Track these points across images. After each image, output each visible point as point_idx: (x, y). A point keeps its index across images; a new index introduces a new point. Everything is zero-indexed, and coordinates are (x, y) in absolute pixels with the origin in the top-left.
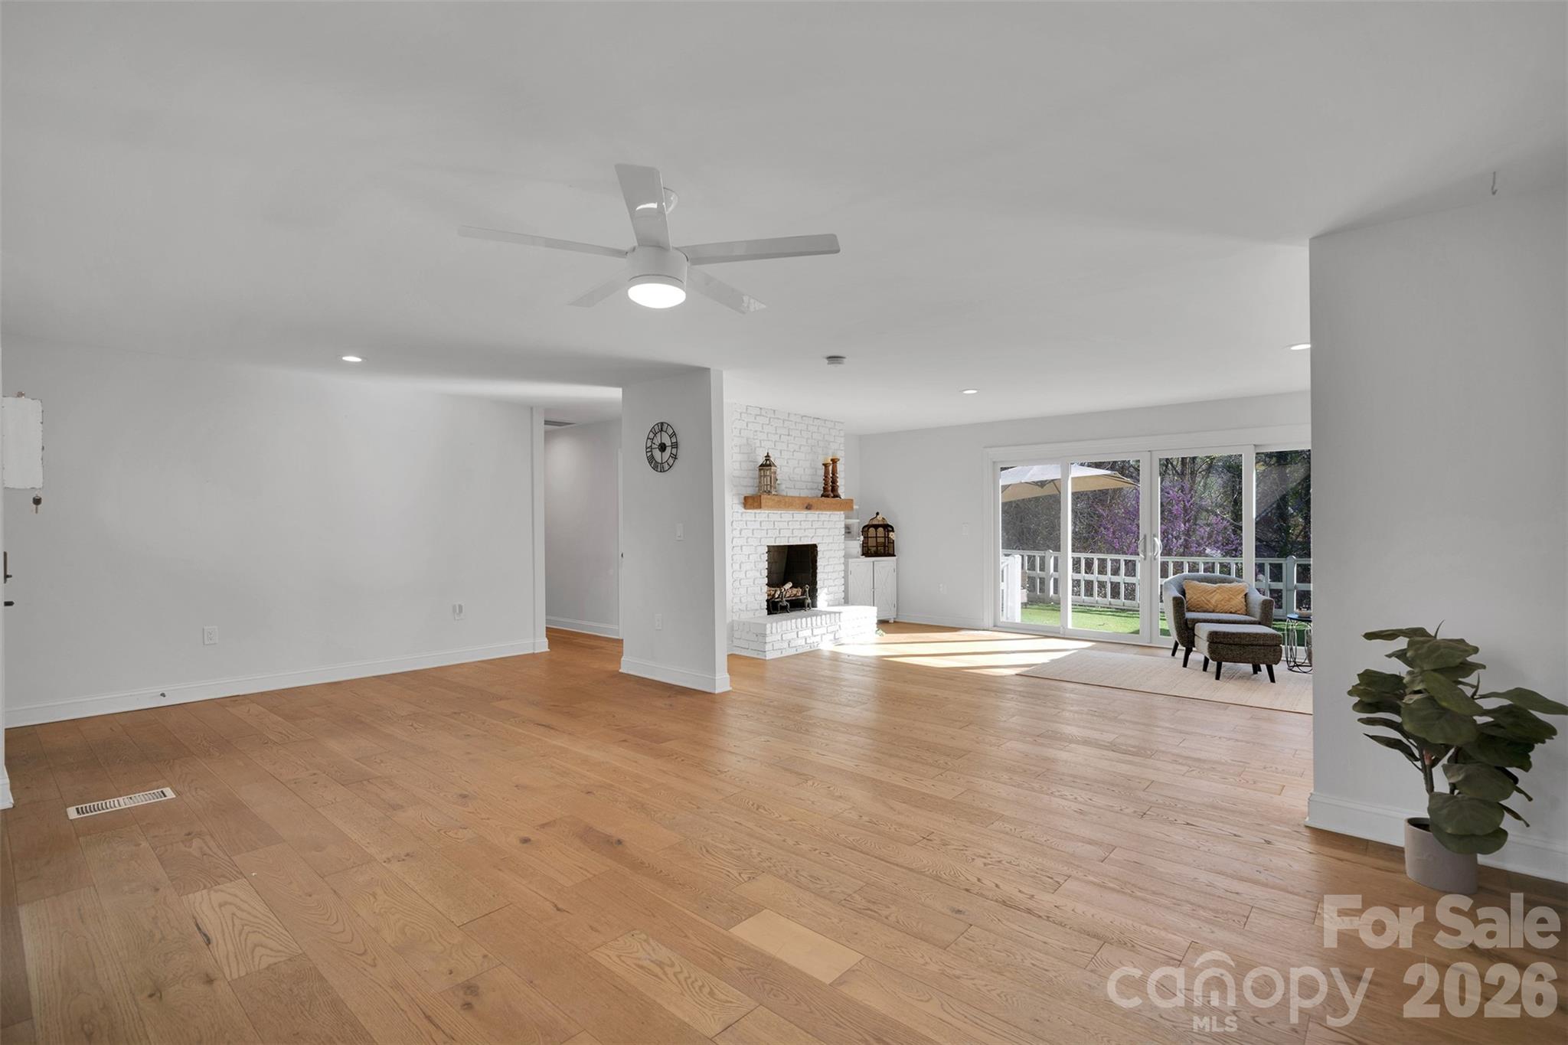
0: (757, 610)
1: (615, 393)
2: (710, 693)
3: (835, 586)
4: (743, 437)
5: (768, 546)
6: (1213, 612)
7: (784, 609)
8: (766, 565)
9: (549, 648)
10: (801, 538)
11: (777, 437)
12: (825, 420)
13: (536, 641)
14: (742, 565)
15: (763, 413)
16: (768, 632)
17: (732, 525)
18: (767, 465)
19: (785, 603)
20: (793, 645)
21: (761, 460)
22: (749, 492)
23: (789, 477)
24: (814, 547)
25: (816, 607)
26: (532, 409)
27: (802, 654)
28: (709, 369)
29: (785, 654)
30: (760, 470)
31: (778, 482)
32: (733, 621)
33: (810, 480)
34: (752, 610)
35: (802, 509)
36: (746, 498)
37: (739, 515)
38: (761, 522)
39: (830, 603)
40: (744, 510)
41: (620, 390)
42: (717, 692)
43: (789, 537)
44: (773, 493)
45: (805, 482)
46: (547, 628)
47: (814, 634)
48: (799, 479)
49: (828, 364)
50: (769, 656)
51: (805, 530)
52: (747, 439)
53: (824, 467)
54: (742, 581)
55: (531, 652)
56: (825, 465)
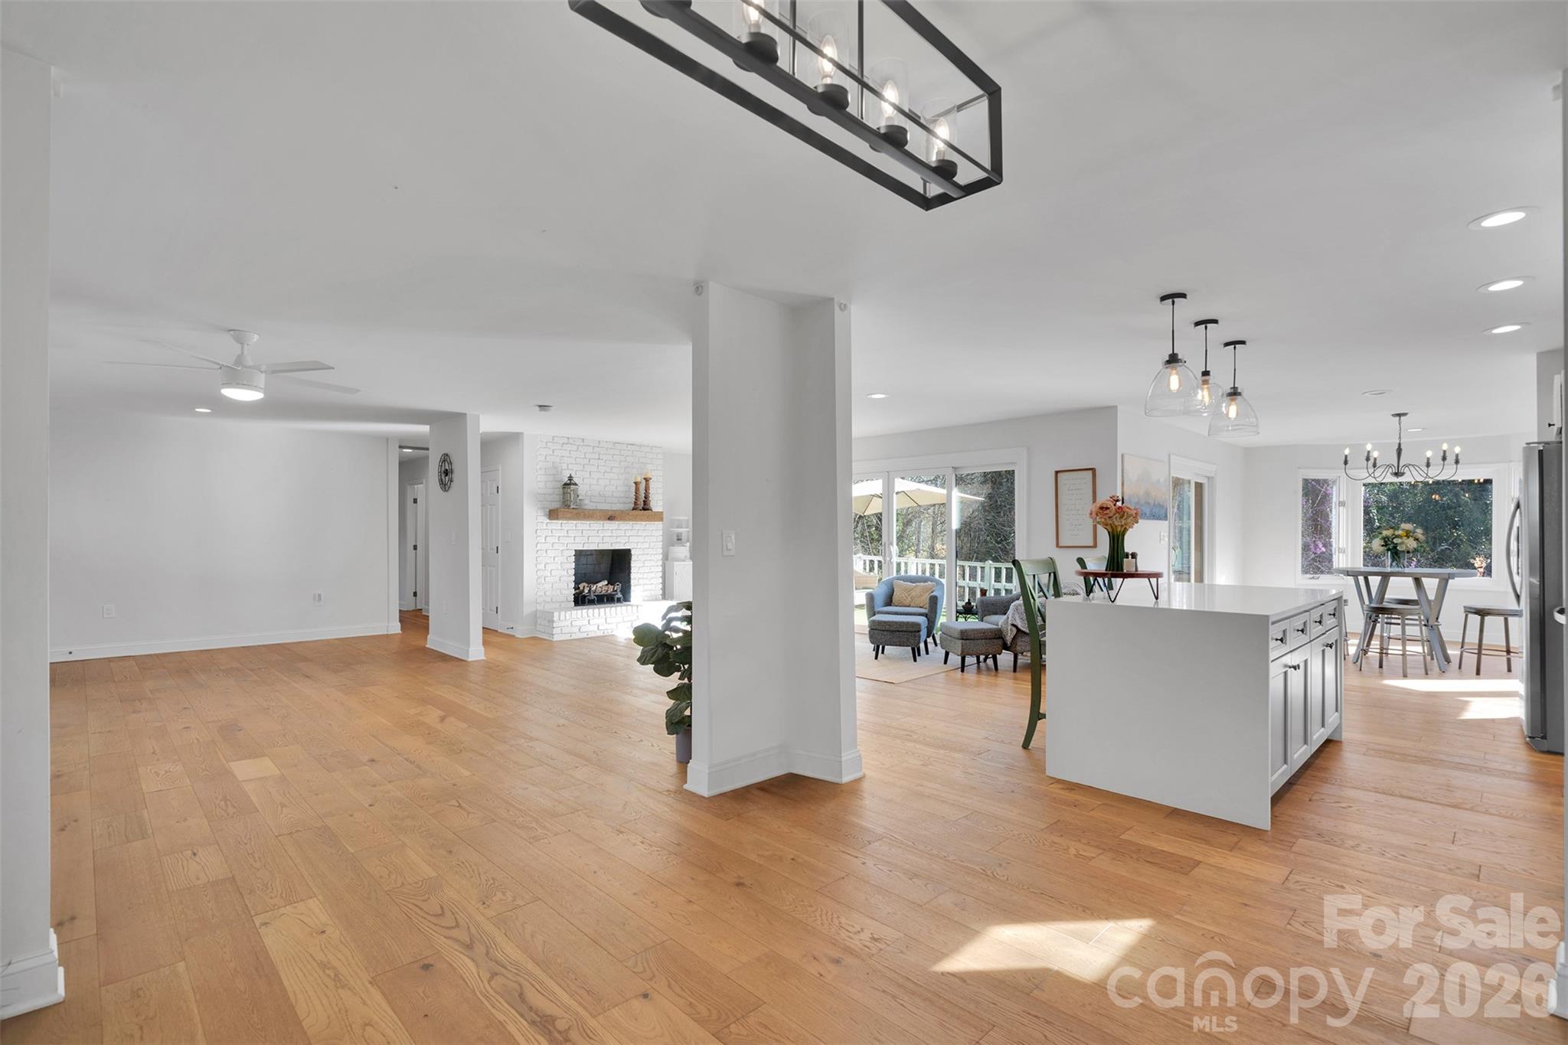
0: (563, 602)
1: (424, 429)
2: (462, 660)
3: (652, 584)
4: (548, 462)
5: (575, 550)
6: (909, 606)
7: (591, 602)
8: (573, 565)
9: (401, 630)
10: (612, 544)
11: (586, 461)
12: (641, 446)
13: (390, 625)
14: (547, 566)
15: (571, 441)
16: (556, 618)
17: (536, 533)
18: (570, 483)
19: (593, 597)
20: (584, 630)
21: (566, 480)
22: (555, 505)
23: (599, 494)
24: (629, 551)
25: (629, 601)
26: (387, 439)
27: (590, 638)
28: (465, 414)
29: (574, 637)
30: (564, 488)
31: (580, 498)
32: (537, 610)
33: (622, 495)
34: (558, 602)
35: (604, 520)
36: (550, 511)
37: (545, 524)
38: (567, 531)
39: (646, 599)
40: (548, 521)
41: (428, 427)
42: (469, 660)
43: (598, 543)
44: (572, 507)
45: (616, 497)
46: (400, 611)
47: (608, 622)
48: (610, 495)
49: (540, 410)
50: (556, 638)
51: (617, 537)
52: (553, 463)
53: (634, 485)
54: (546, 579)
55: (385, 633)
56: (636, 483)
